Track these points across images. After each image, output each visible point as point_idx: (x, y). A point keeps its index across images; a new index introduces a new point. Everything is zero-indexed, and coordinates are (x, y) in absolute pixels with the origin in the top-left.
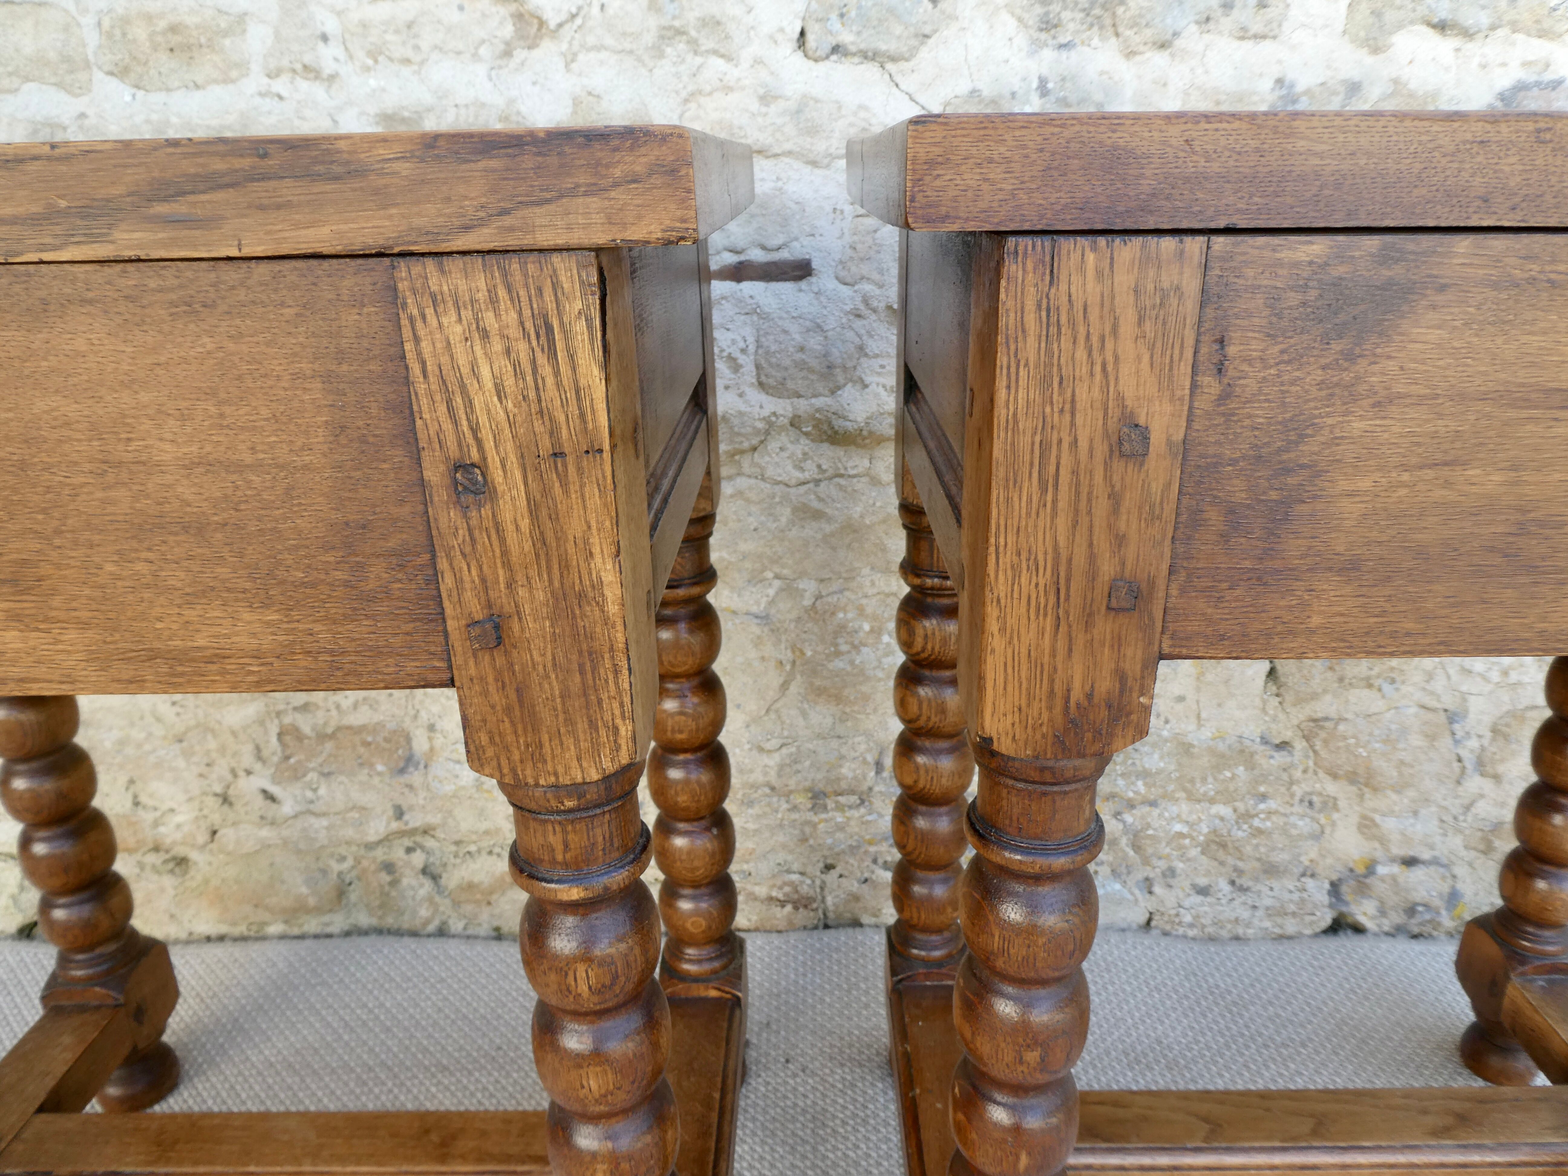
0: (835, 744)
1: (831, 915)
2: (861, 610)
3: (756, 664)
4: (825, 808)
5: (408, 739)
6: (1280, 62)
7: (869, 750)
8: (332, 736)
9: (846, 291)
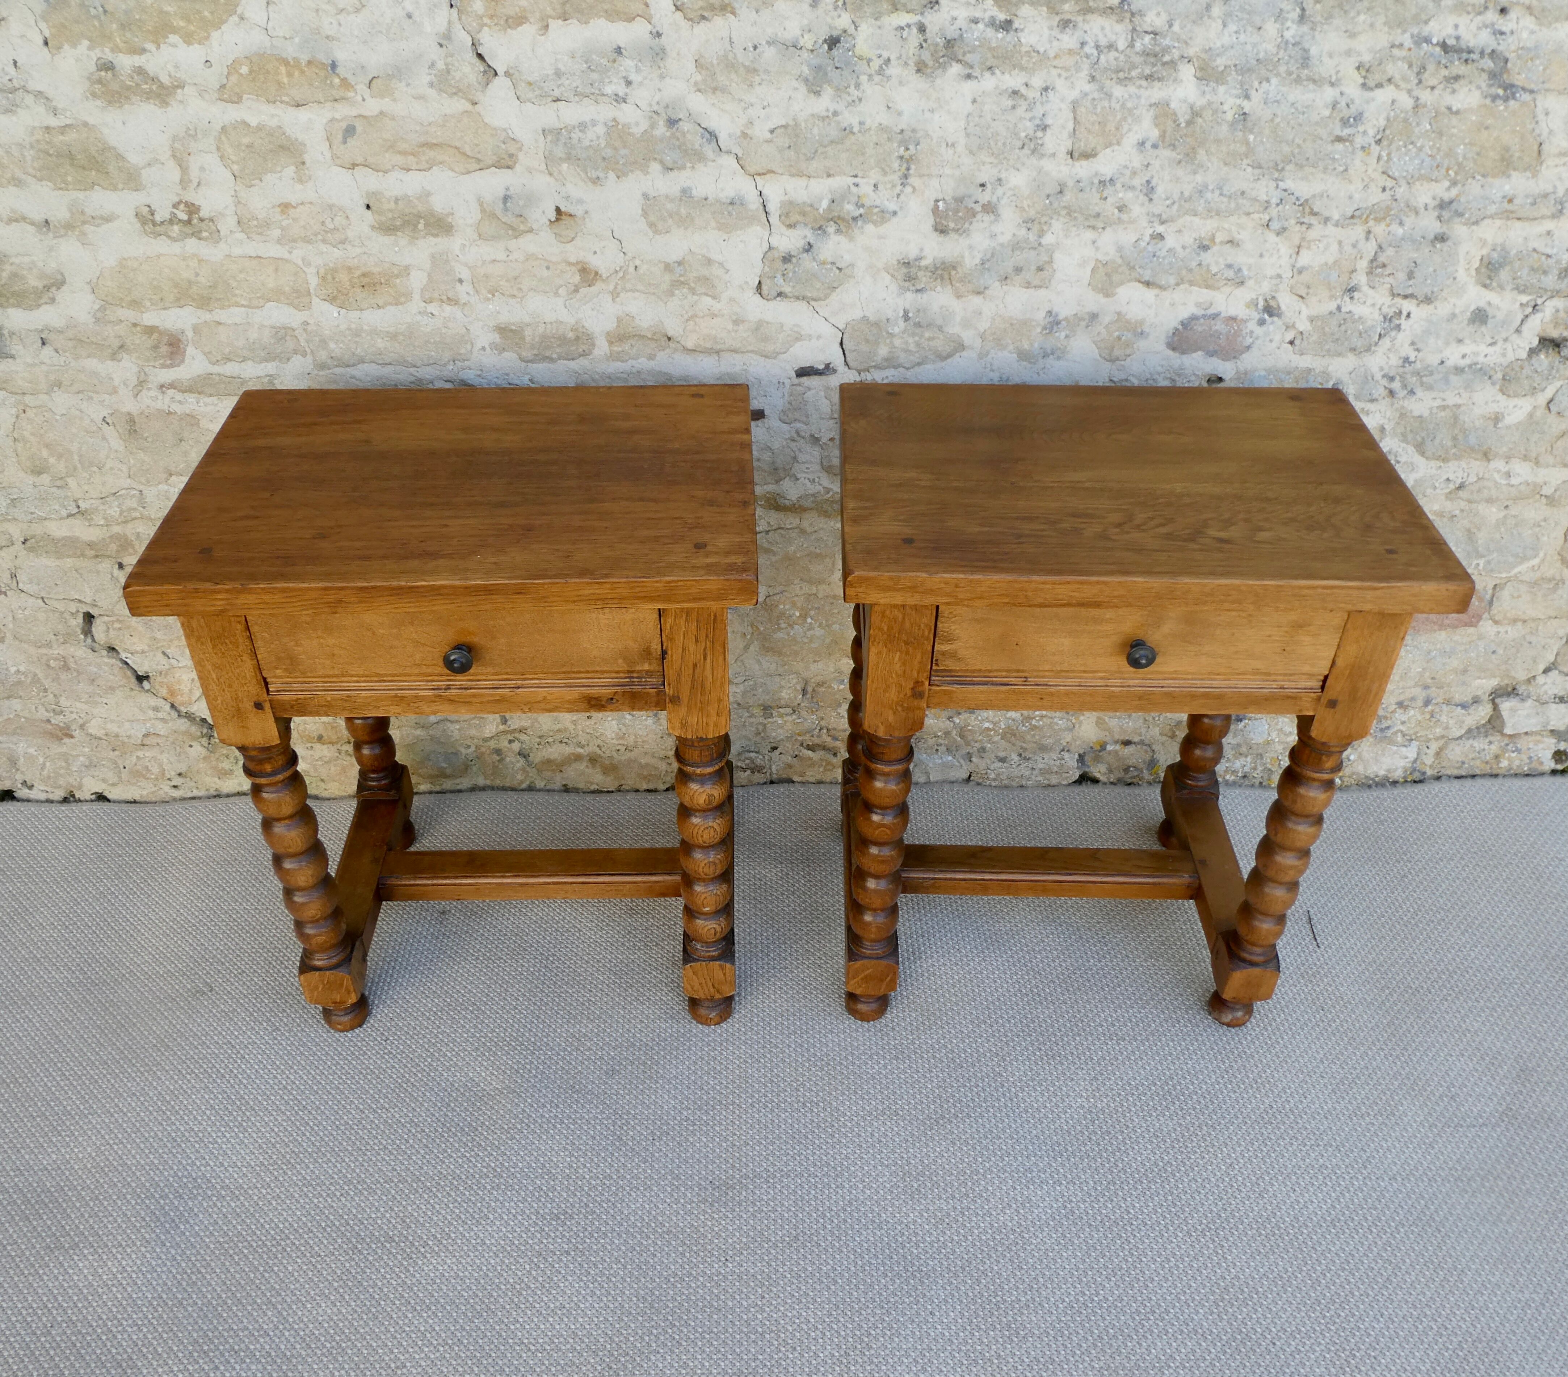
0: (777, 679)
4: (771, 716)
6: (1050, 301)
9: (785, 427)
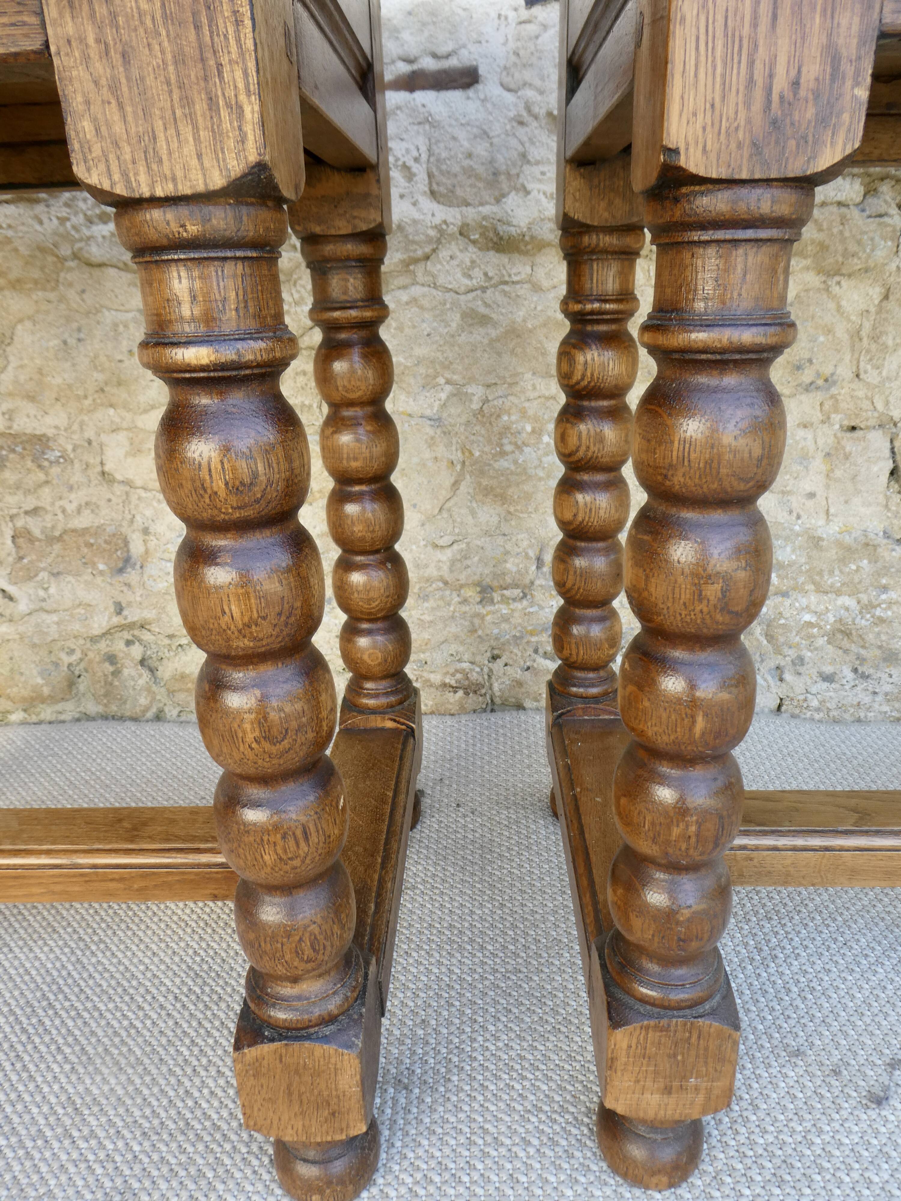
0: (500, 540)
1: (498, 701)
2: (523, 413)
3: (430, 464)
5: (126, 543)
7: (531, 546)
8: (59, 539)
9: (509, 97)
